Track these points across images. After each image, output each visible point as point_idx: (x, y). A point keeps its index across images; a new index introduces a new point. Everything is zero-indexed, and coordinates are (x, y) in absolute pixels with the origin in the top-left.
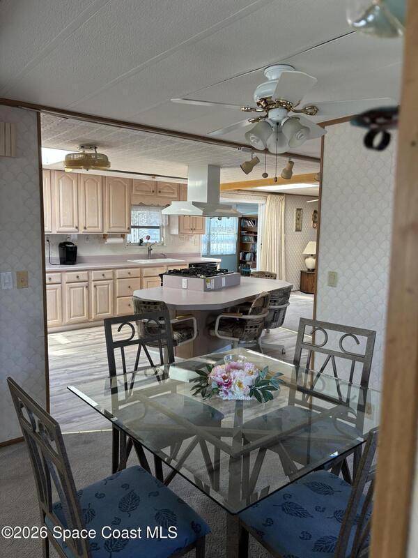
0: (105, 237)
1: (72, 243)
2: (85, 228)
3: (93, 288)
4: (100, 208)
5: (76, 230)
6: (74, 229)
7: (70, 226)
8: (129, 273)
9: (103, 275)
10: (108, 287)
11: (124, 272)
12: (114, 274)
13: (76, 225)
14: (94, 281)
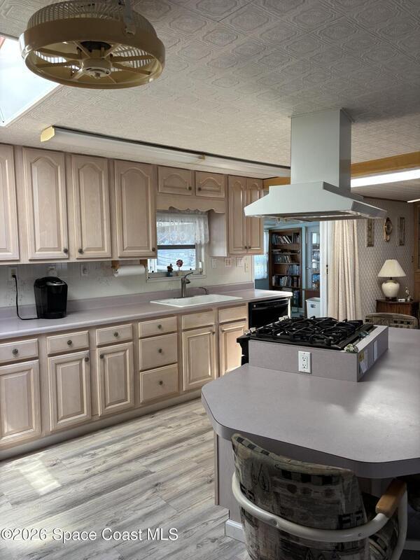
0: (115, 265)
1: (57, 280)
2: (81, 251)
3: (97, 360)
4: (106, 216)
5: (65, 255)
6: (61, 254)
7: (54, 249)
8: (160, 327)
9: (116, 335)
10: (125, 355)
11: (150, 326)
12: (134, 331)
13: (64, 245)
14: (99, 346)
